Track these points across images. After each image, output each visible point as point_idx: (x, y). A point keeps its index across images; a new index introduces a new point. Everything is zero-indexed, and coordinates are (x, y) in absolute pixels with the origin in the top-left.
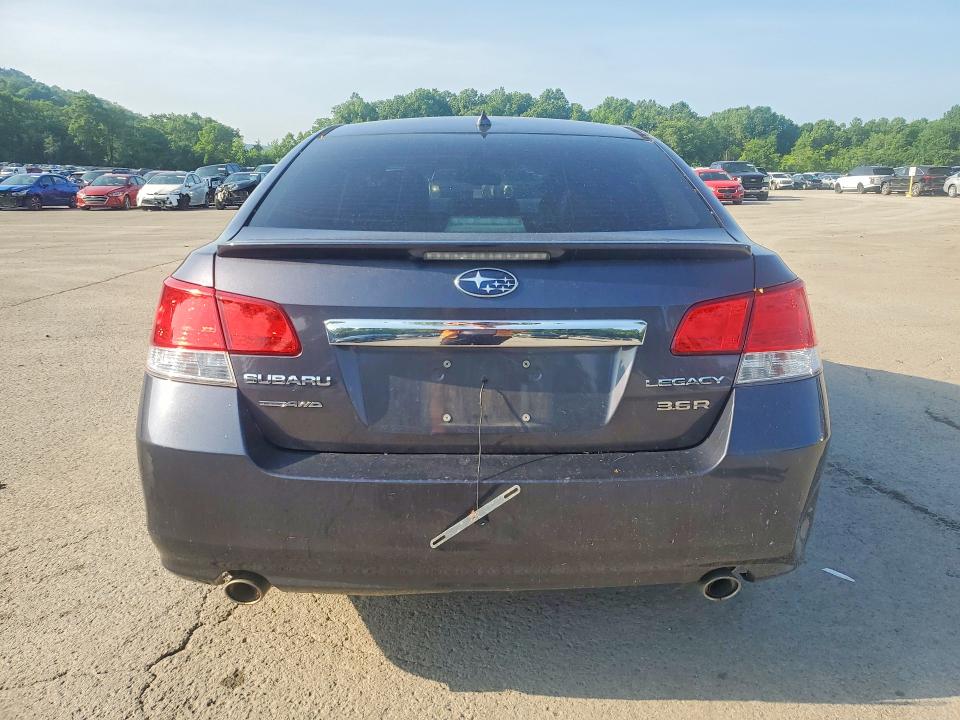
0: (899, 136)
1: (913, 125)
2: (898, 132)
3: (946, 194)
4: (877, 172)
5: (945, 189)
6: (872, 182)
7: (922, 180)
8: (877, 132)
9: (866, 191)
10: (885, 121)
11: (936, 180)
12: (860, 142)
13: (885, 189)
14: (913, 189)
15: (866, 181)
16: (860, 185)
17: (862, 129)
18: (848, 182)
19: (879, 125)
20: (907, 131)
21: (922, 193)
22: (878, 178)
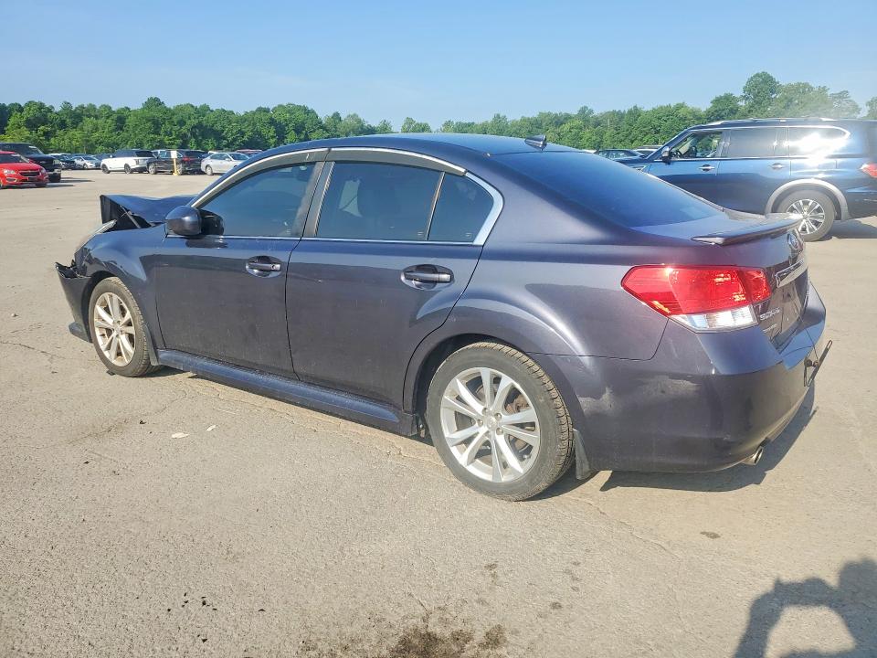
0: (109, 121)
1: (119, 112)
2: (108, 118)
3: (203, 173)
4: (139, 154)
5: (203, 168)
6: (137, 163)
7: (183, 162)
8: (89, 116)
9: (132, 171)
10: (92, 107)
11: (192, 162)
12: (75, 125)
13: (151, 169)
14: (178, 169)
15: (132, 162)
16: (127, 166)
17: (74, 112)
18: (114, 163)
19: (88, 110)
20: (115, 116)
21: (184, 173)
22: (143, 161)
